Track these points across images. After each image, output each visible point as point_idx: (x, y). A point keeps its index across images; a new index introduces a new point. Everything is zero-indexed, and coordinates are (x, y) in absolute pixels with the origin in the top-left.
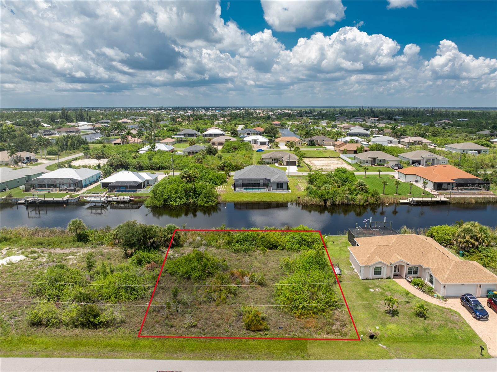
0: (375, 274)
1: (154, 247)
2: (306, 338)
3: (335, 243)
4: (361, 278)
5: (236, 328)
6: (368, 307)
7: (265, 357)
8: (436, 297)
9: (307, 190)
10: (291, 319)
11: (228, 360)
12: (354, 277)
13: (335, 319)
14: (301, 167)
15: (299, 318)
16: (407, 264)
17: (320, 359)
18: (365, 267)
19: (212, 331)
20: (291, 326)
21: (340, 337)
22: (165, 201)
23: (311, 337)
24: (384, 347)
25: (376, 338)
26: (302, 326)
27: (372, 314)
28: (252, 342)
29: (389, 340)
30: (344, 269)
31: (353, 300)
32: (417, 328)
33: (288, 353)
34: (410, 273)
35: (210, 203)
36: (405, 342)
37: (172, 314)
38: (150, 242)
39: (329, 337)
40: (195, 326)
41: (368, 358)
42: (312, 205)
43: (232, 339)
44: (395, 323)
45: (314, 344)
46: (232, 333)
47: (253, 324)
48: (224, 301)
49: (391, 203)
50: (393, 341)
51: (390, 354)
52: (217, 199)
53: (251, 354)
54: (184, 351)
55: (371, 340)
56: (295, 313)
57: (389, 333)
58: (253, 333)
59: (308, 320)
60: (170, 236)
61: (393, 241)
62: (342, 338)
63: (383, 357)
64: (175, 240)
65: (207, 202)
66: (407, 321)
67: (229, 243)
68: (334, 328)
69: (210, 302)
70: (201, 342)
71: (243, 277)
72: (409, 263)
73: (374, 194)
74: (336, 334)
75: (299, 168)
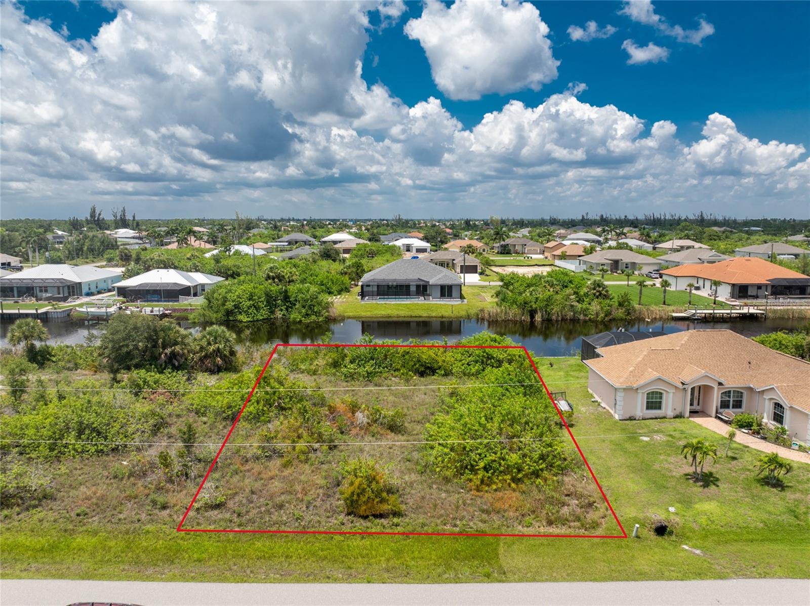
0: (648, 408)
1: (173, 365)
2: (496, 532)
3: (555, 367)
4: (617, 417)
5: (322, 512)
6: (642, 469)
7: (386, 575)
8: (797, 447)
9: (497, 295)
10: (459, 493)
11: (286, 581)
12: (603, 417)
13: (566, 492)
14: (487, 275)
15: (478, 490)
16: (720, 384)
17: (534, 580)
18: (628, 390)
19: (261, 518)
20: (458, 507)
21: (582, 532)
22: (229, 313)
23: (509, 531)
24: (698, 552)
25: (671, 533)
26: (485, 507)
27: (655, 482)
28: (357, 542)
29: (706, 536)
30: (577, 405)
31: (604, 456)
32: (770, 508)
33: (449, 567)
34: (724, 405)
35: (313, 317)
36: (747, 541)
37: (170, 481)
38: (166, 354)
39: (553, 530)
40: (218, 506)
41: (659, 576)
42: (506, 321)
43: (307, 535)
44: (714, 499)
45: (515, 547)
46: (310, 522)
47: (363, 499)
48: (303, 457)
49: (655, 318)
50: (715, 538)
51: (718, 568)
52: (328, 311)
53: (350, 568)
54: (177, 561)
55: (660, 538)
56: (470, 480)
57: (703, 520)
58: (362, 521)
59: (499, 494)
60: (212, 348)
61: (683, 342)
62: (587, 533)
63: (700, 575)
64: (223, 357)
65: (307, 315)
66: (741, 494)
67: (336, 365)
68: (565, 510)
69: (269, 458)
70: (228, 541)
71: (353, 413)
72: (722, 380)
73: (624, 301)
74: (572, 524)
75: (483, 276)
